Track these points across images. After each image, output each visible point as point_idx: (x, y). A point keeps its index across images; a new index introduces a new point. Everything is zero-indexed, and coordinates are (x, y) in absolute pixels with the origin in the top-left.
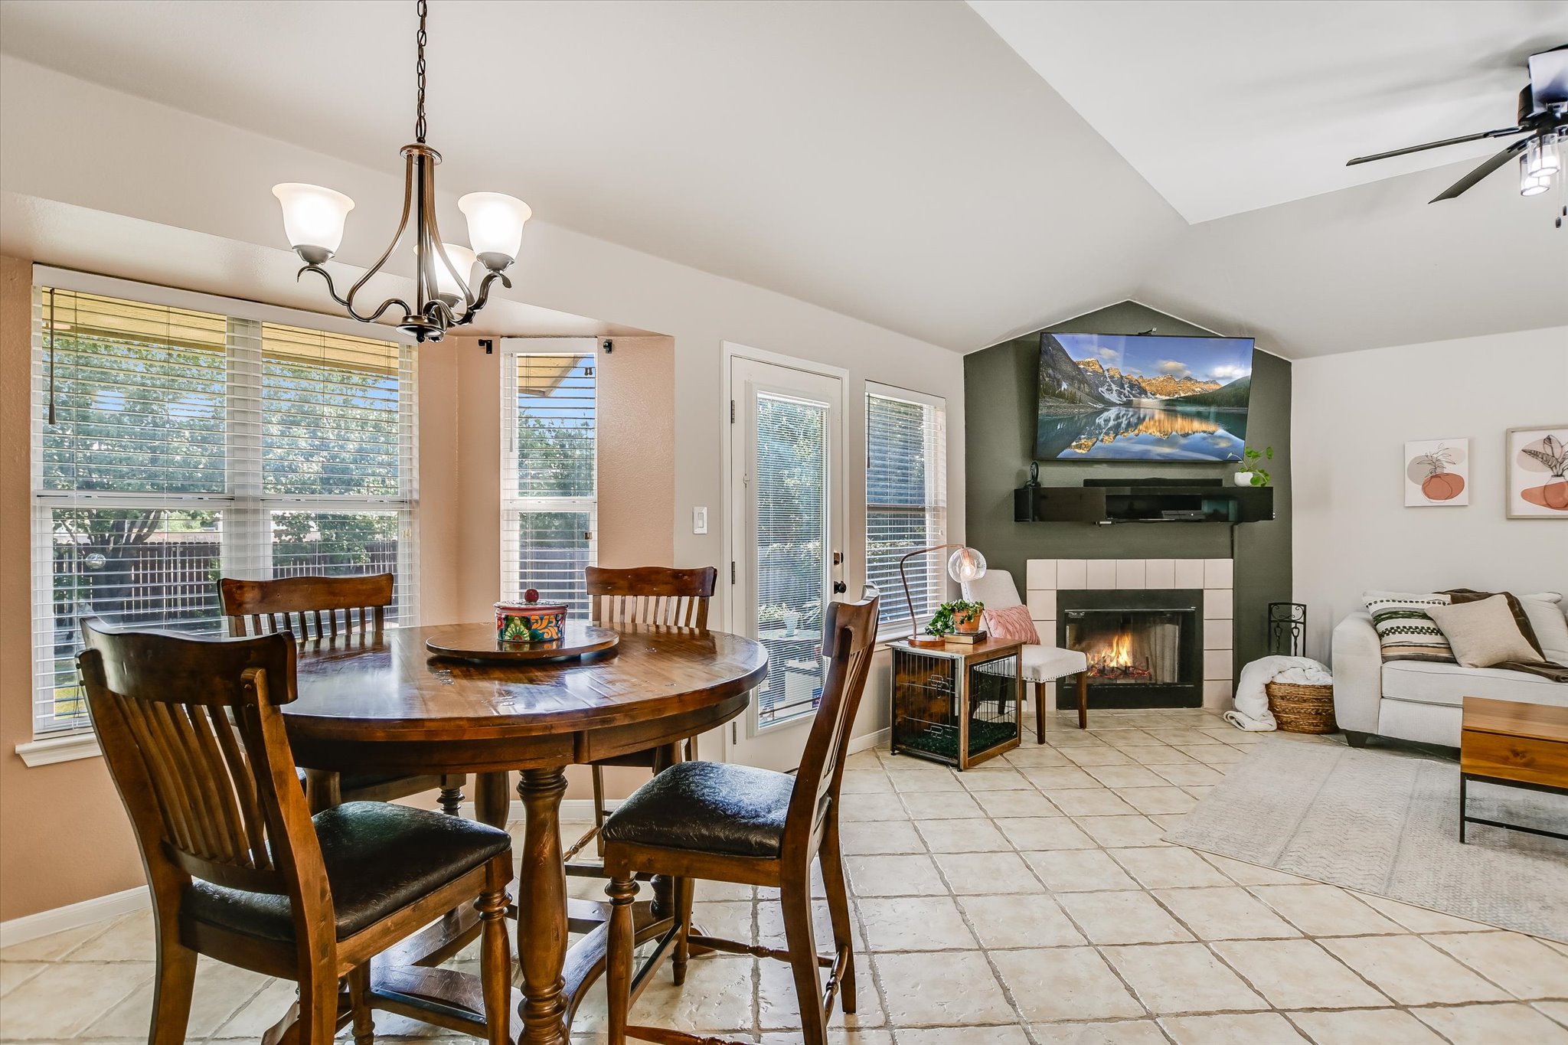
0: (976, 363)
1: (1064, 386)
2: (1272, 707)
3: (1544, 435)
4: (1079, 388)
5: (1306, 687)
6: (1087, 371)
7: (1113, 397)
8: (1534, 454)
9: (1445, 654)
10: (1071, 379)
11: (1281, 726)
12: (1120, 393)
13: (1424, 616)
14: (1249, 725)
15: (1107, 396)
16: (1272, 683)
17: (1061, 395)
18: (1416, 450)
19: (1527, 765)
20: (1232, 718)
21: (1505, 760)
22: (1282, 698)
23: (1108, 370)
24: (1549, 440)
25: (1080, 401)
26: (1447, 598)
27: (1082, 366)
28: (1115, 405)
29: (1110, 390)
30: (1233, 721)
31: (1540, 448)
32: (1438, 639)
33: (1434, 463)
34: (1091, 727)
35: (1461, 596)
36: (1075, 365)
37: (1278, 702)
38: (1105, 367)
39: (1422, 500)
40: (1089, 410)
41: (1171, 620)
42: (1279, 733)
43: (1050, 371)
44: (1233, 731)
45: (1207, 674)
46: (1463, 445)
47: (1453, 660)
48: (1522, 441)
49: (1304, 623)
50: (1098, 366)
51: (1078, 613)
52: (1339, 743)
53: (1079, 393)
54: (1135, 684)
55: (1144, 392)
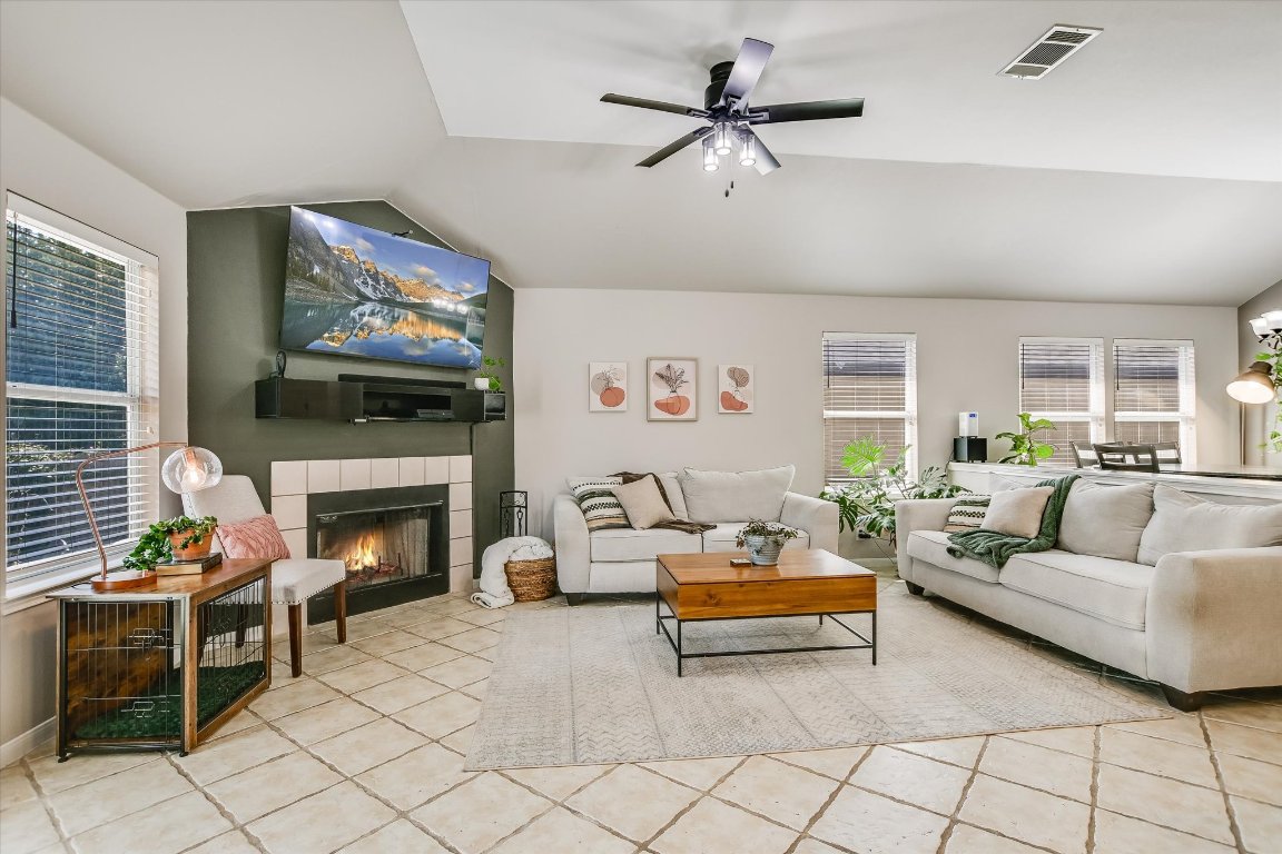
0: (203, 225)
1: (317, 270)
2: (510, 585)
3: (665, 363)
4: (333, 276)
5: (535, 562)
6: (341, 259)
7: (368, 292)
8: (662, 377)
9: (623, 522)
10: (325, 265)
11: (518, 598)
12: (375, 289)
13: (611, 494)
14: (495, 603)
15: (362, 289)
16: (510, 562)
17: (312, 279)
18: (597, 369)
19: (717, 605)
20: (478, 599)
21: (705, 604)
22: (518, 574)
23: (364, 263)
24: (669, 366)
25: (334, 290)
26: (620, 479)
27: (336, 253)
28: (369, 299)
29: (365, 283)
30: (479, 602)
31: (664, 373)
32: (617, 511)
33: (608, 380)
34: (351, 639)
35: (628, 478)
36: (329, 250)
37: (515, 578)
38: (361, 259)
39: (601, 407)
40: (344, 301)
41: (422, 514)
42: (517, 605)
43: (301, 250)
44: (481, 611)
45: (452, 562)
46: (622, 366)
47: (629, 526)
48: (657, 366)
49: (526, 507)
50: (353, 257)
51: (331, 517)
52: (560, 604)
53: (332, 281)
54: (390, 582)
55: (397, 291)
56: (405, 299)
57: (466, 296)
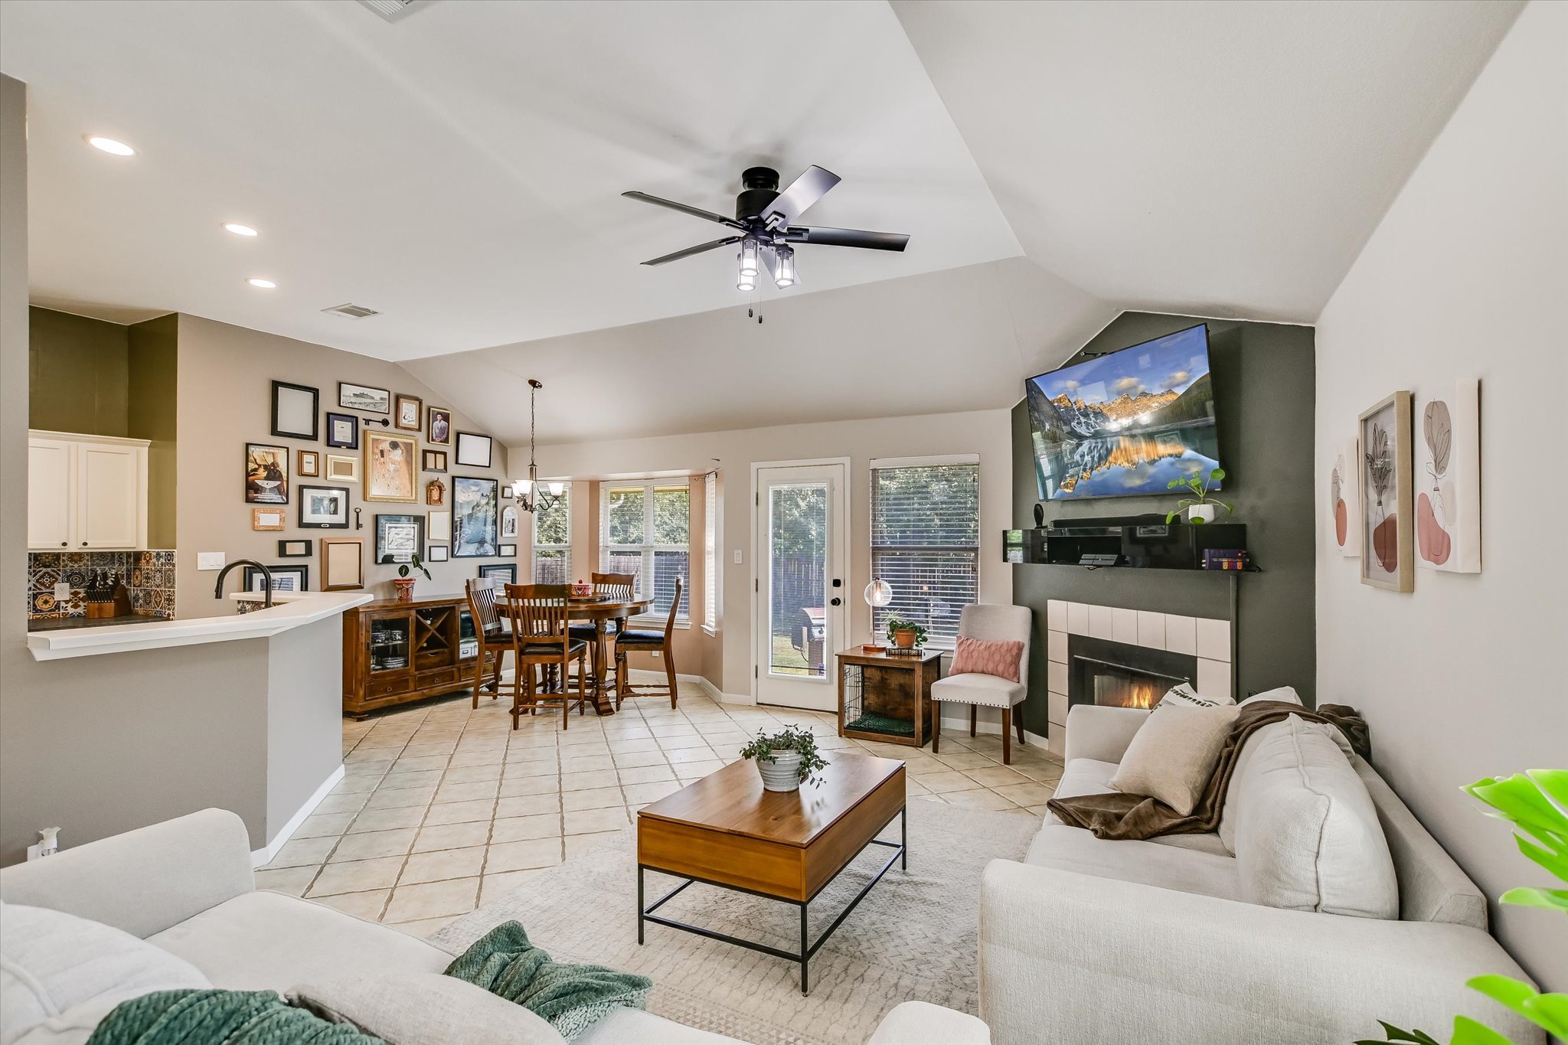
0: (1019, 418)
1: (1047, 426)
4: (1058, 427)
6: (1060, 408)
7: (1084, 430)
10: (1051, 419)
12: (1088, 425)
15: (1078, 430)
17: (1047, 436)
23: (1075, 403)
24: (1375, 430)
25: (1060, 439)
27: (1056, 404)
28: (1087, 438)
29: (1080, 423)
33: (1338, 484)
38: (1073, 401)
43: (1036, 415)
50: (1067, 401)
53: (1058, 432)
57: (1180, 391)
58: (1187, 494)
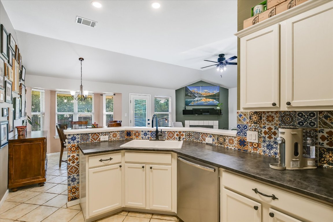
0: (178, 91)
1: (189, 94)
7: (197, 96)
10: (190, 93)
12: (198, 95)
17: (189, 96)
23: (196, 92)
36: (191, 91)
43: (187, 92)
50: (194, 91)
53: (192, 95)
55: (202, 95)
56: (203, 96)
57: (215, 93)
58: (217, 106)
